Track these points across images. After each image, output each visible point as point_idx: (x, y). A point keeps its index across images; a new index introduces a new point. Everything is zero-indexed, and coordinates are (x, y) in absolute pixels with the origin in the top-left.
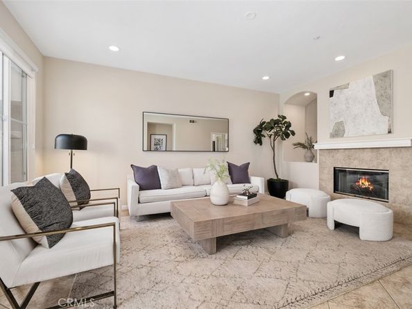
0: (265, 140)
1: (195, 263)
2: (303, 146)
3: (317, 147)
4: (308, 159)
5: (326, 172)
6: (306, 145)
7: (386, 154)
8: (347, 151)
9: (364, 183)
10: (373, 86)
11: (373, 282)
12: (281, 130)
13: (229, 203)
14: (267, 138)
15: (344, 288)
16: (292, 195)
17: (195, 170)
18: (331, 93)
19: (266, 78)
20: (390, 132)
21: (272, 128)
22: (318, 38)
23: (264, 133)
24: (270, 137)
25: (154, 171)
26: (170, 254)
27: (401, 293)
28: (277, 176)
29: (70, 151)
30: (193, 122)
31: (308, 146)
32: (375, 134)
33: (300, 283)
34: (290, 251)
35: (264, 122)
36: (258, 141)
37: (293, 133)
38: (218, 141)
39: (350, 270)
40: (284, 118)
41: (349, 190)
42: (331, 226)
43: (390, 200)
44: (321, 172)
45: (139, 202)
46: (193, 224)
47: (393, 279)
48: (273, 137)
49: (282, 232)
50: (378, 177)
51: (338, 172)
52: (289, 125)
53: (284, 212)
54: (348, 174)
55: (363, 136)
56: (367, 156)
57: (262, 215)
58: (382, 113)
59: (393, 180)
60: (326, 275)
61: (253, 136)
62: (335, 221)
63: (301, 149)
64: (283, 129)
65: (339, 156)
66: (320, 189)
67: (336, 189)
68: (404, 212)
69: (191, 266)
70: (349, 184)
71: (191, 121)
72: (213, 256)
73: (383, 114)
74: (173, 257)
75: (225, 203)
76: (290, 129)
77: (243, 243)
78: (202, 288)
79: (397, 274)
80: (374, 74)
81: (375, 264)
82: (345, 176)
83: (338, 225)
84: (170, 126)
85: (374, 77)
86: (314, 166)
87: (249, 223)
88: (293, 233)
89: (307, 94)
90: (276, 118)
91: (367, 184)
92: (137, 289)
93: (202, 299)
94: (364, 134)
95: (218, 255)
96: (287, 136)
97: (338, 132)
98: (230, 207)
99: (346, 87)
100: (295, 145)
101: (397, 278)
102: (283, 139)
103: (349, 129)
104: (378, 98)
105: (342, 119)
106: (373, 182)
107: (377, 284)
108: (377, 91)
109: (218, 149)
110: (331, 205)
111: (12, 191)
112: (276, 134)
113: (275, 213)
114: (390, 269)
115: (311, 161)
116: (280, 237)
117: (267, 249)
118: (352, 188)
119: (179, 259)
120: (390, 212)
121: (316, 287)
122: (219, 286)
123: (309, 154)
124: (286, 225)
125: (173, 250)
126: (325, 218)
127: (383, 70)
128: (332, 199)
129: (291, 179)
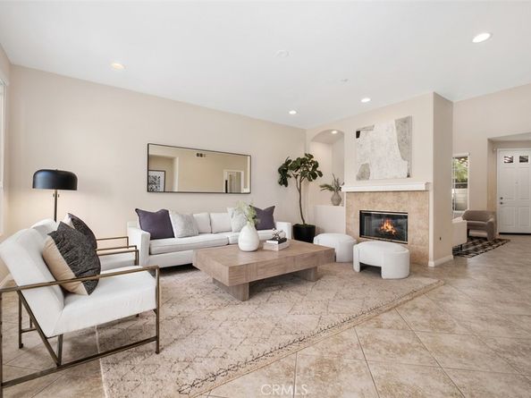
0: (291, 181)
1: (229, 309)
2: (330, 188)
3: (344, 189)
4: (336, 203)
5: (352, 216)
6: (333, 187)
7: (405, 196)
8: (372, 194)
9: (388, 227)
10: (395, 131)
11: (390, 310)
12: (308, 170)
13: (259, 249)
14: (293, 178)
15: (367, 315)
16: (320, 240)
17: (213, 215)
18: (358, 134)
19: (293, 112)
20: (408, 176)
21: (298, 168)
22: (346, 80)
23: (289, 172)
24: (296, 178)
25: (164, 216)
26: (199, 304)
27: (410, 315)
28: (304, 221)
29: (54, 191)
30: (201, 155)
31: (335, 188)
32: (396, 178)
33: (331, 315)
34: (320, 292)
35: (290, 161)
36: (284, 182)
37: (321, 175)
38: (231, 180)
39: (372, 303)
40: (312, 157)
41: (374, 234)
42: (357, 267)
43: (409, 242)
44: (348, 215)
45: (150, 254)
46: (227, 268)
47: (406, 306)
48: (299, 177)
49: (312, 275)
50: (400, 221)
51: (364, 216)
52: (316, 165)
53: (314, 255)
54: (373, 218)
55: (386, 179)
56: (389, 199)
57: (294, 258)
58: (402, 157)
59: (412, 222)
60: (352, 307)
61: (278, 177)
62: (361, 263)
63: (328, 191)
64: (310, 169)
65: (365, 199)
66: (347, 234)
67: (362, 234)
68: (420, 253)
69: (225, 313)
70: (374, 228)
71: (198, 155)
72: (247, 302)
73: (404, 159)
74: (204, 307)
75: (255, 249)
76: (318, 169)
77: (274, 289)
78: (242, 328)
79: (410, 302)
80: (397, 118)
81: (393, 296)
82: (370, 220)
83: (364, 267)
84: (171, 160)
85: (396, 121)
86: (341, 209)
87: (282, 266)
88: (322, 276)
89: (334, 132)
90: (302, 156)
91: (390, 227)
92: (175, 336)
93: (244, 336)
94: (388, 177)
95: (251, 301)
96: (315, 177)
97: (363, 175)
98: (260, 253)
99: (371, 129)
100: (322, 187)
101: (408, 306)
102: (310, 180)
103: (374, 172)
104: (399, 142)
105: (367, 162)
106: (395, 226)
107: (393, 311)
108: (398, 135)
109: (231, 189)
110: (356, 248)
111: (49, 234)
112: (303, 174)
113: (306, 256)
114: (404, 299)
115: (338, 205)
116: (310, 281)
117: (299, 292)
118: (376, 231)
119: (210, 308)
120: (407, 251)
121: (344, 317)
122: (258, 325)
123: (336, 197)
124: (316, 268)
125: (202, 301)
126: (352, 262)
127: (403, 116)
128: (358, 242)
129: (317, 224)
